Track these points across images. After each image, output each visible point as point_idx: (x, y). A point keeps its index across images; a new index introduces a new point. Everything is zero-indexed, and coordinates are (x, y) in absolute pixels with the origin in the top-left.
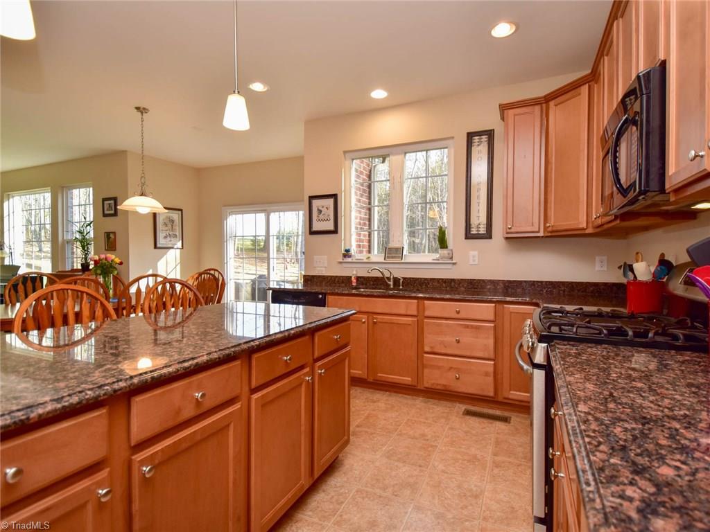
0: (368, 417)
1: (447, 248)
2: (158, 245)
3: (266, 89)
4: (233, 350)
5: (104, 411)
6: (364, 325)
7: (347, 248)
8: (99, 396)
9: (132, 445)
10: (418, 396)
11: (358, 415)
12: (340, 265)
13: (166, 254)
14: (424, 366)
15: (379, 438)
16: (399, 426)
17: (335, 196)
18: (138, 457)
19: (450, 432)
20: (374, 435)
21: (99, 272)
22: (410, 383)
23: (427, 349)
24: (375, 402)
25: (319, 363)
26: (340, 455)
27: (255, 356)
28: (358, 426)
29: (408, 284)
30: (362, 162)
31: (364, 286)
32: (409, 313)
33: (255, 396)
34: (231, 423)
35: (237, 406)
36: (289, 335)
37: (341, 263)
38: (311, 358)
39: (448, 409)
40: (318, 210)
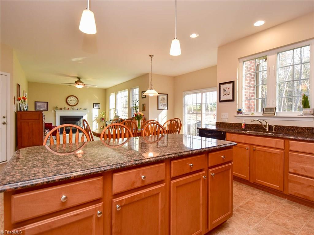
0: (248, 203)
1: (309, 107)
2: (159, 109)
3: (197, 36)
4: (161, 158)
5: (101, 178)
6: (247, 151)
7: (240, 109)
8: (98, 172)
9: (113, 194)
10: (285, 198)
11: (242, 200)
12: (236, 117)
13: (161, 112)
14: (289, 181)
15: (253, 218)
16: (268, 213)
17: (233, 82)
18: (115, 200)
19: (307, 228)
20: (250, 215)
21: (136, 118)
22: (278, 189)
23: (291, 170)
24: (254, 195)
25: (212, 170)
26: (228, 221)
27: (173, 162)
28: (241, 207)
29: (279, 129)
30: (251, 63)
31: (249, 129)
32: (277, 147)
33: (172, 182)
34: (159, 192)
35: (163, 185)
36: (192, 153)
37: (236, 116)
38: (207, 166)
39: (307, 212)
40: (224, 90)
